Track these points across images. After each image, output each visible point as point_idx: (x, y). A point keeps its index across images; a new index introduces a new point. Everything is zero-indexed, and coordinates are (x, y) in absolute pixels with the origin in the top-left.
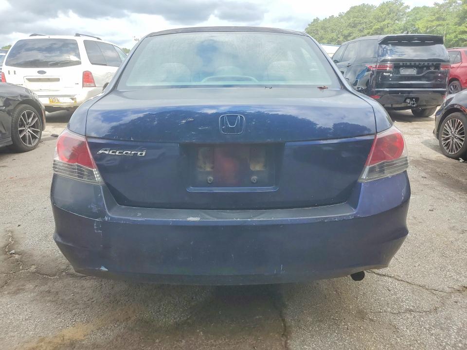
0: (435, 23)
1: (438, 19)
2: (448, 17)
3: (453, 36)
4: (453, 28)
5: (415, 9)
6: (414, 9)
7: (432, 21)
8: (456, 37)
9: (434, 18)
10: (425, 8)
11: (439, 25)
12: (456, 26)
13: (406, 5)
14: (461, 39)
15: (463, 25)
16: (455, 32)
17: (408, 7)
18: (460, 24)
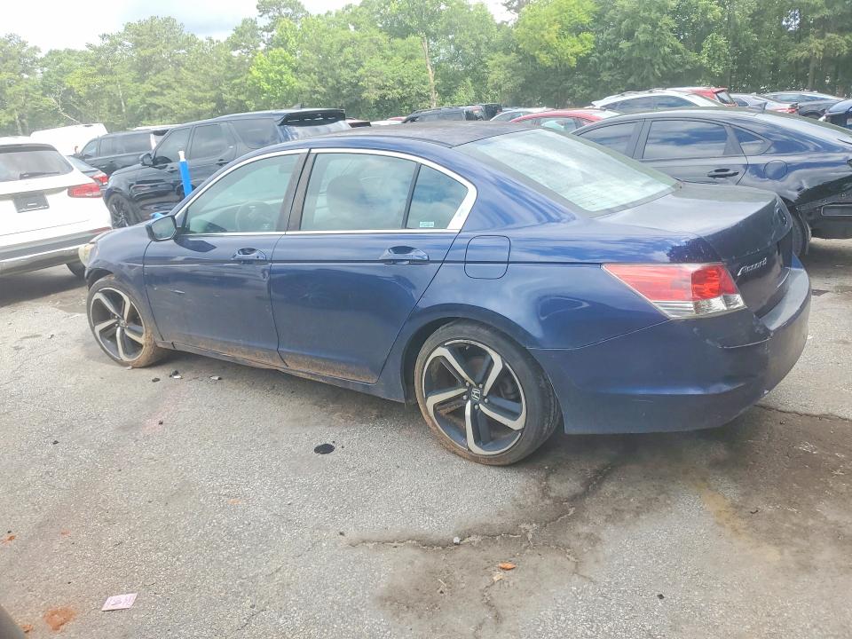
0: (100, 79)
1: (102, 72)
2: (117, 68)
3: (137, 100)
4: (133, 86)
5: (52, 53)
6: (50, 53)
7: (93, 75)
8: (143, 101)
9: (94, 70)
10: (70, 52)
11: (108, 82)
12: (138, 84)
13: (33, 46)
14: (151, 104)
15: (147, 81)
16: (138, 93)
17: (36, 49)
18: (142, 80)
